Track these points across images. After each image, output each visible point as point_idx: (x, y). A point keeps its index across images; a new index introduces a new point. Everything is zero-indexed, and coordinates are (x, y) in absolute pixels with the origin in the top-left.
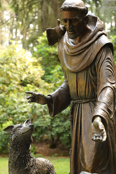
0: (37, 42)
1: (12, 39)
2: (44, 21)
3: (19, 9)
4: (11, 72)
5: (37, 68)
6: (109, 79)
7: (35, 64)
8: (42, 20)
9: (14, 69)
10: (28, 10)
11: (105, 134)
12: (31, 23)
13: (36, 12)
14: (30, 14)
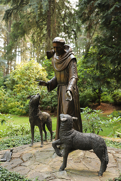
0: (44, 59)
1: (31, 57)
2: (48, 48)
3: (35, 42)
4: (31, 74)
5: (44, 72)
6: (74, 74)
7: (43, 70)
8: (47, 47)
9: (32, 73)
10: (40, 42)
11: (71, 98)
12: (41, 49)
13: (44, 43)
14: (41, 44)
